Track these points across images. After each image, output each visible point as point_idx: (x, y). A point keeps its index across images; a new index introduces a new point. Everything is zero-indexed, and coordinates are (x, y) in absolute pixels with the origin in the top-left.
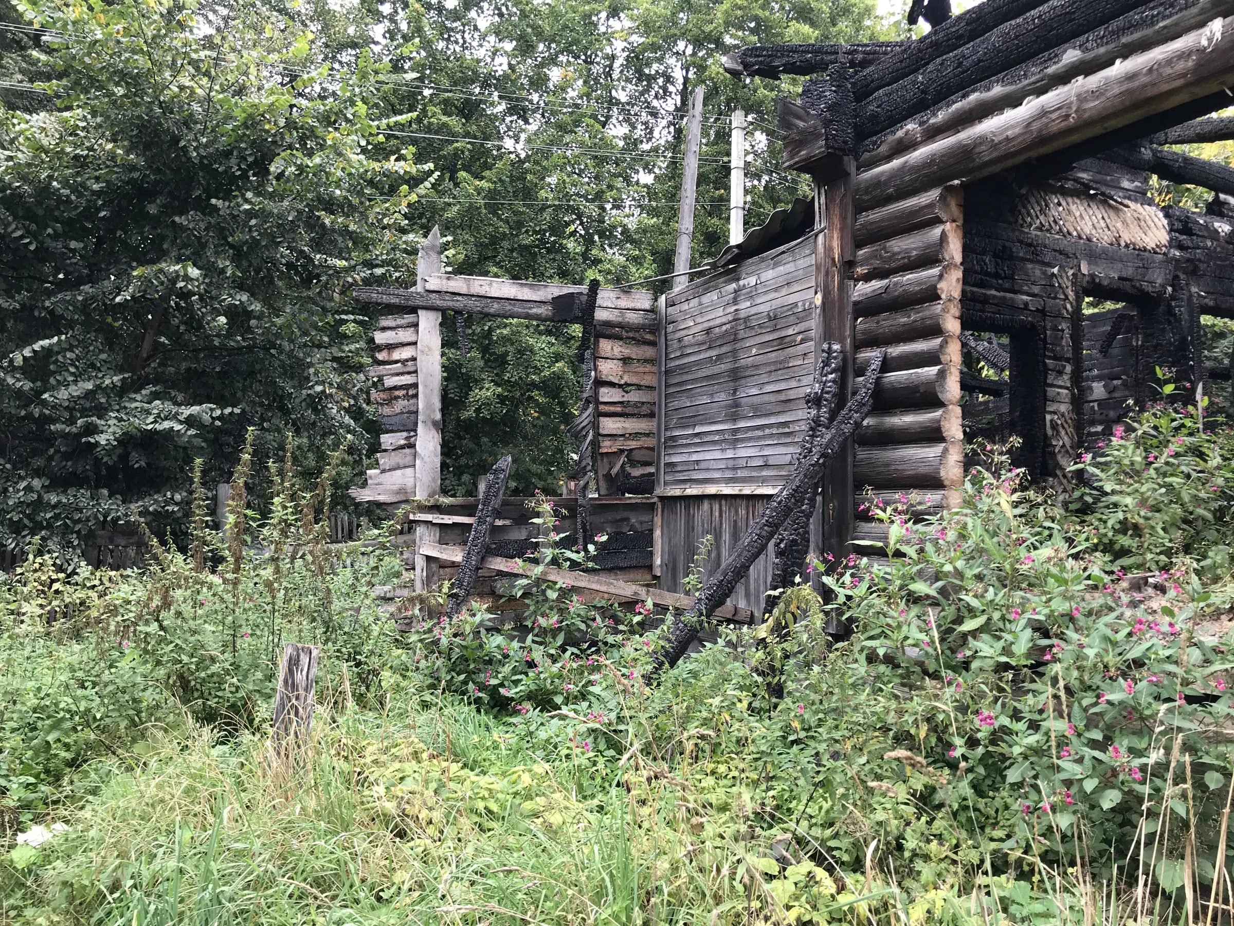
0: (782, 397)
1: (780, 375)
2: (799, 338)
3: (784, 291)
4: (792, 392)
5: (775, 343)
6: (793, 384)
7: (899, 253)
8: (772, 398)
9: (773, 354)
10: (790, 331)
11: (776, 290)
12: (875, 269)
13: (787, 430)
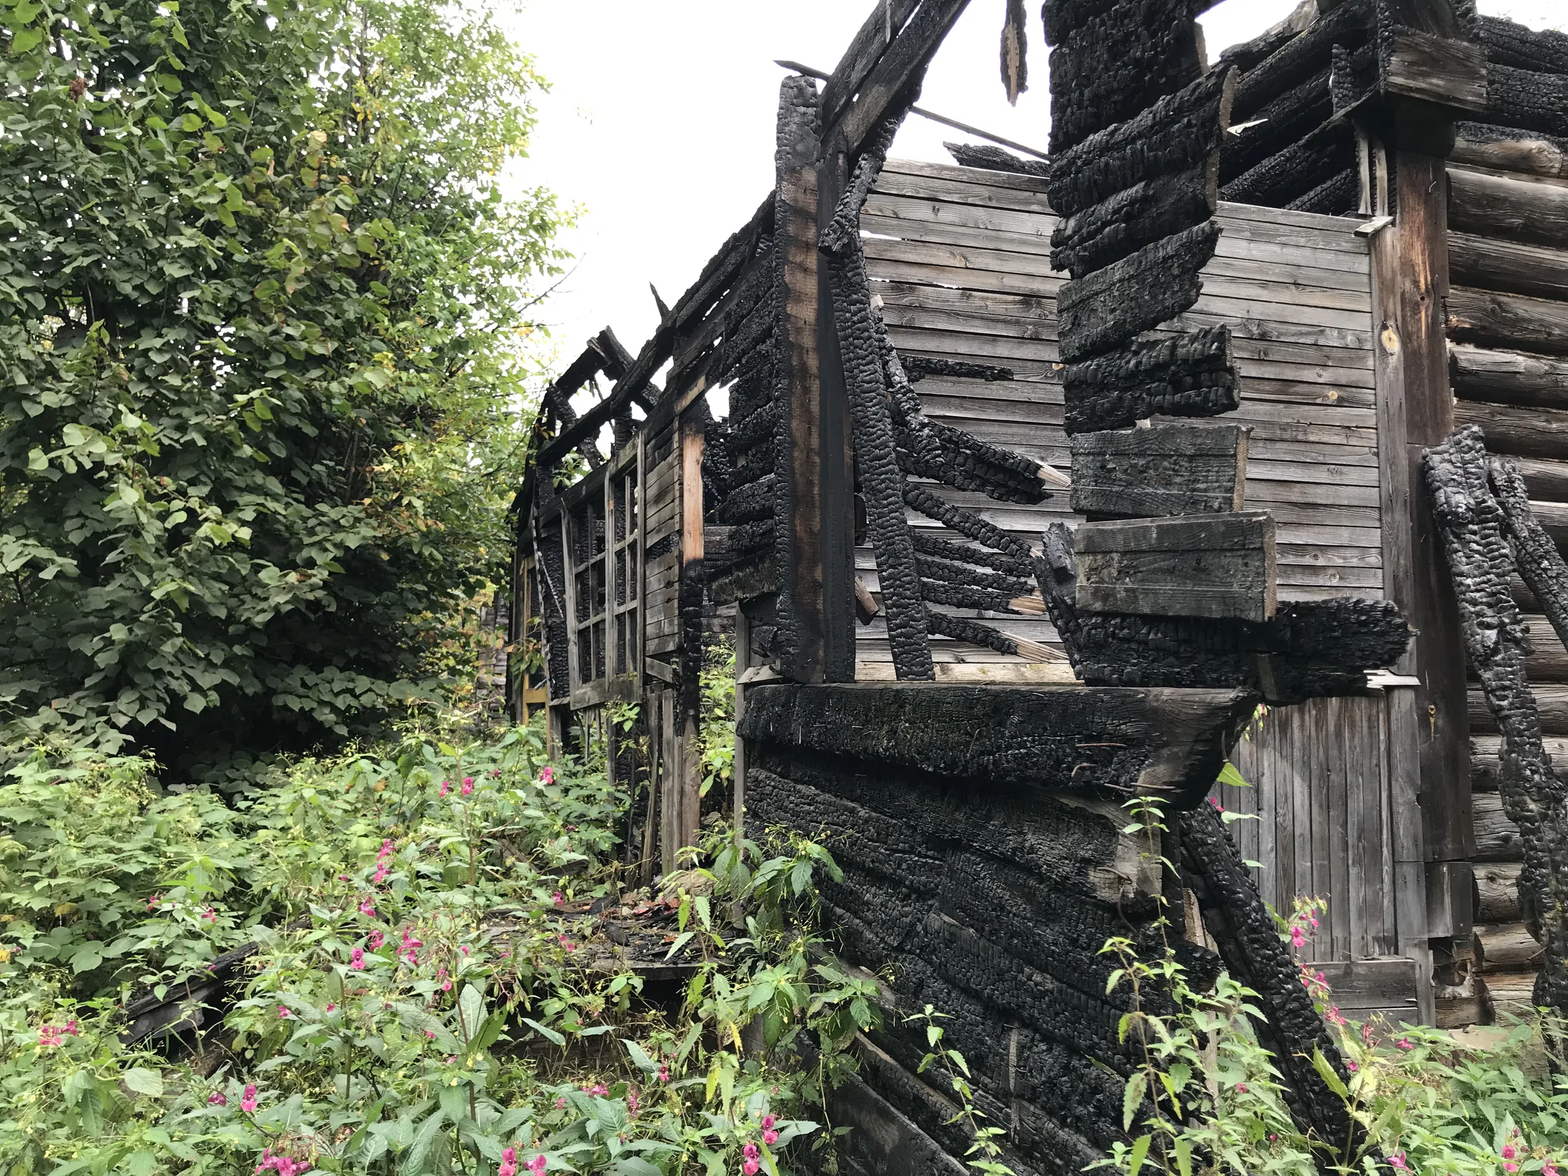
0: (1295, 495)
1: (1280, 451)
2: (1333, 394)
3: (1286, 296)
4: (1320, 490)
5: (1267, 386)
6: (1321, 475)
7: (1529, 321)
8: (1265, 492)
9: (1266, 407)
10: (1309, 375)
11: (1264, 284)
12: (1483, 328)
13: (1308, 560)
